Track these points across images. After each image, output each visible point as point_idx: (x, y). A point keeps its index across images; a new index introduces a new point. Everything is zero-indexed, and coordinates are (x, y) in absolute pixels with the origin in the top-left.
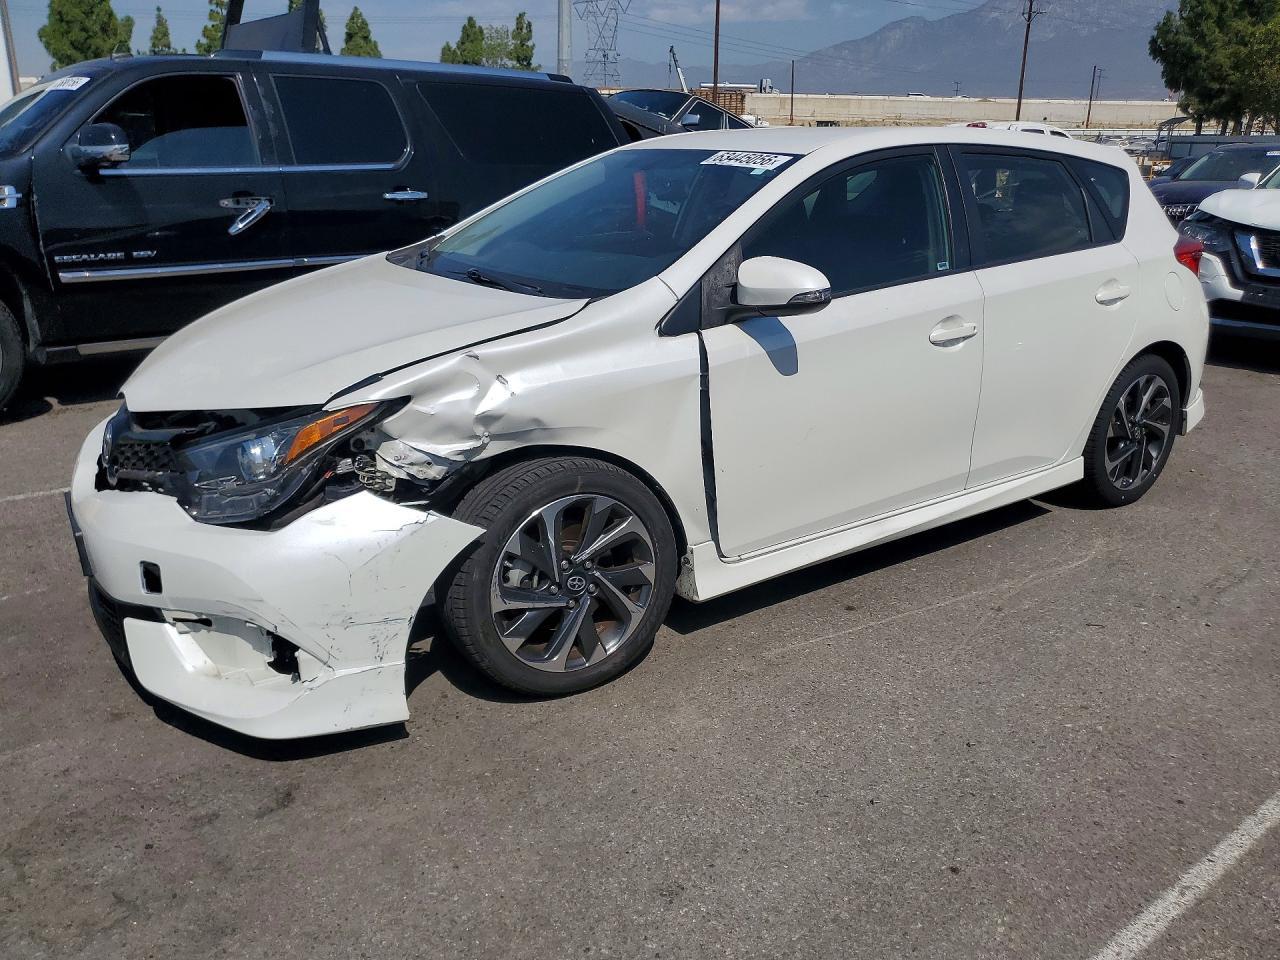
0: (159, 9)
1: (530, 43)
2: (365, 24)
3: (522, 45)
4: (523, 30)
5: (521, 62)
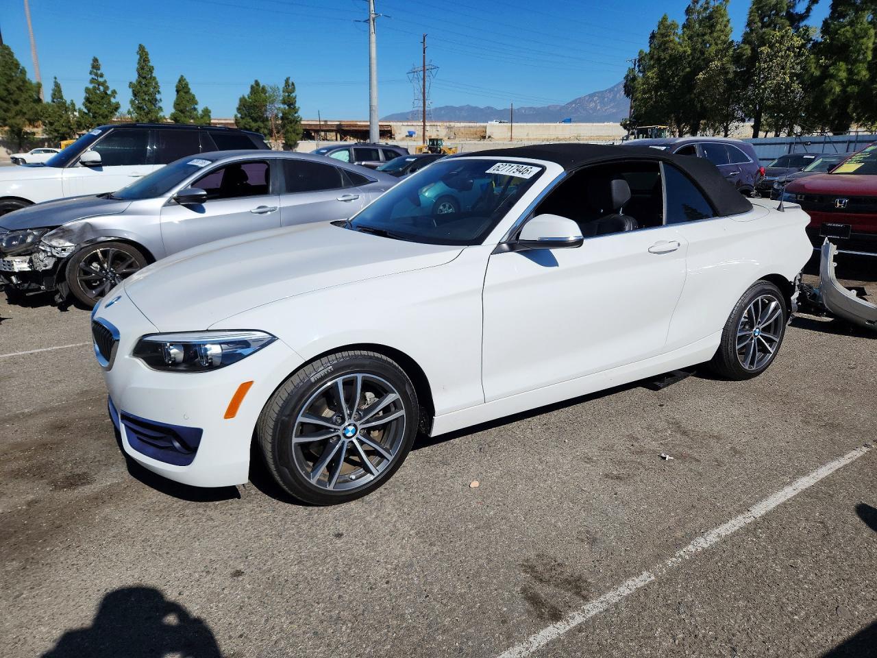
0: (55, 78)
1: (293, 95)
2: (187, 84)
3: (289, 96)
4: (289, 87)
5: (289, 105)
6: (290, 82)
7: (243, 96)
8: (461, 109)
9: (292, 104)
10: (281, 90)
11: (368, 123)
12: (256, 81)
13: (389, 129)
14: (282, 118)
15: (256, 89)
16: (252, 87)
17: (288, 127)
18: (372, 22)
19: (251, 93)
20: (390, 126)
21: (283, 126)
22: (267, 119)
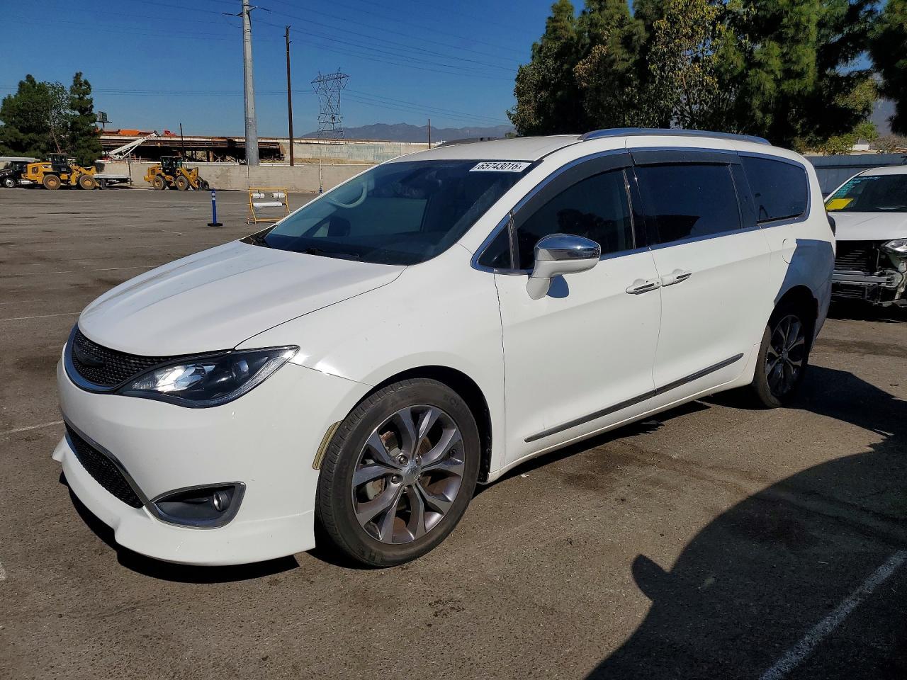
1: (89, 97)
3: (81, 99)
4: (81, 86)
5: (82, 111)
6: (82, 79)
7: (9, 97)
8: (395, 127)
9: (86, 109)
10: (68, 90)
11: (244, 141)
12: (29, 77)
13: (278, 147)
14: (72, 129)
15: (28, 86)
16: (21, 84)
17: (80, 142)
18: (246, 16)
19: (20, 92)
20: (278, 144)
21: (73, 140)
22: (47, 130)
